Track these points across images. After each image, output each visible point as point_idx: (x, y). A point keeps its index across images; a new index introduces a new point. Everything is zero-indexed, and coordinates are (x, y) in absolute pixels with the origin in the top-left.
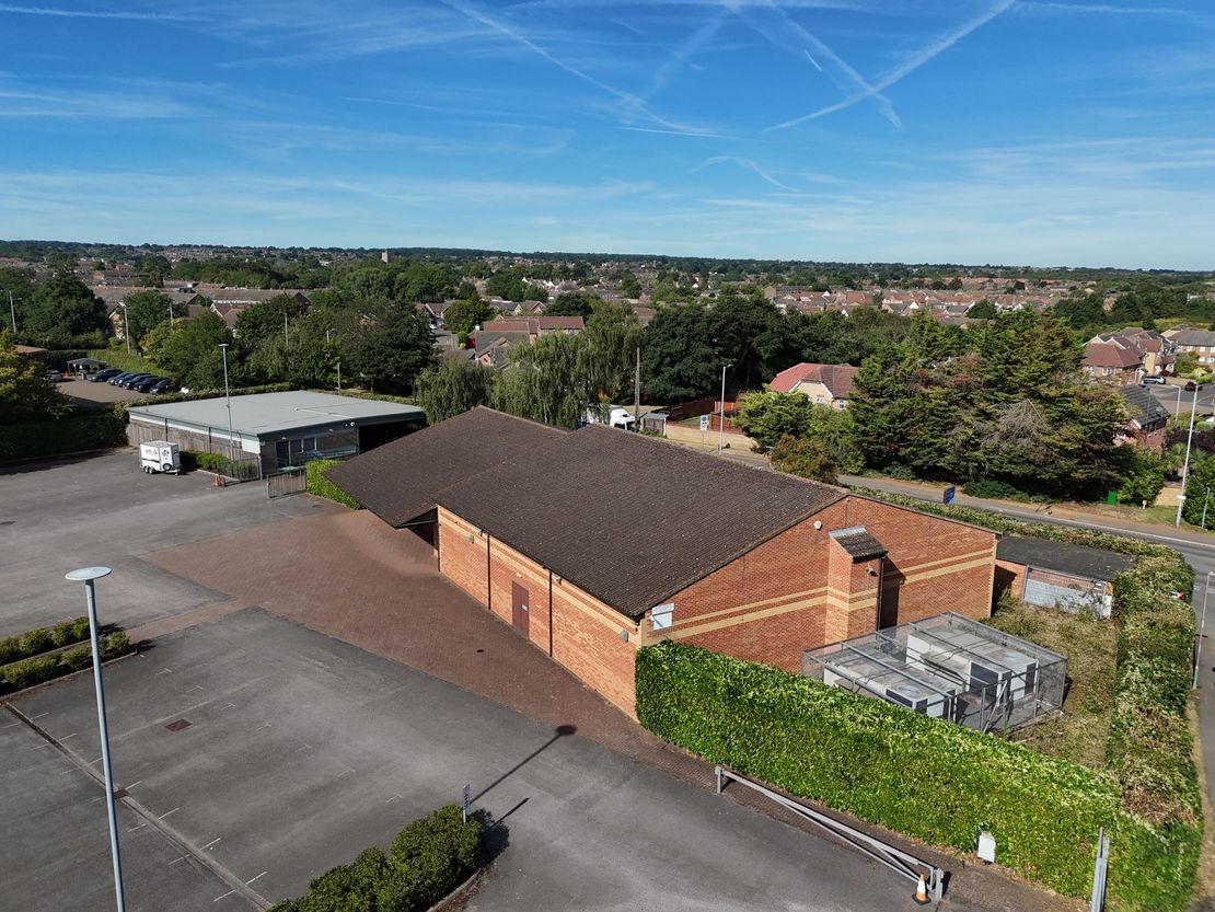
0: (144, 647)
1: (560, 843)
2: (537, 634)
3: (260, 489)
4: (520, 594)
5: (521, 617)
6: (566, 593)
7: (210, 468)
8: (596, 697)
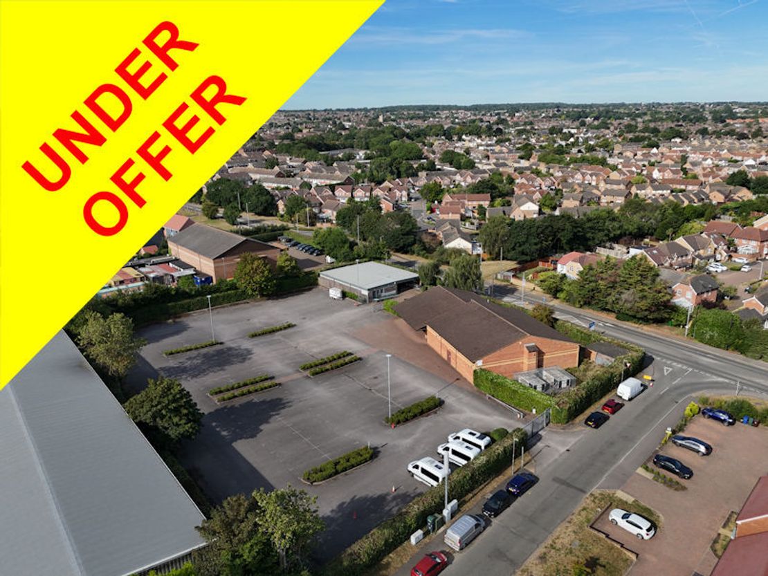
0: (360, 359)
1: (454, 404)
2: (453, 364)
3: (370, 308)
4: (449, 353)
5: (449, 359)
6: (459, 354)
7: (351, 298)
8: (465, 379)
